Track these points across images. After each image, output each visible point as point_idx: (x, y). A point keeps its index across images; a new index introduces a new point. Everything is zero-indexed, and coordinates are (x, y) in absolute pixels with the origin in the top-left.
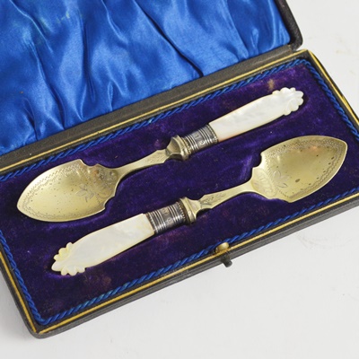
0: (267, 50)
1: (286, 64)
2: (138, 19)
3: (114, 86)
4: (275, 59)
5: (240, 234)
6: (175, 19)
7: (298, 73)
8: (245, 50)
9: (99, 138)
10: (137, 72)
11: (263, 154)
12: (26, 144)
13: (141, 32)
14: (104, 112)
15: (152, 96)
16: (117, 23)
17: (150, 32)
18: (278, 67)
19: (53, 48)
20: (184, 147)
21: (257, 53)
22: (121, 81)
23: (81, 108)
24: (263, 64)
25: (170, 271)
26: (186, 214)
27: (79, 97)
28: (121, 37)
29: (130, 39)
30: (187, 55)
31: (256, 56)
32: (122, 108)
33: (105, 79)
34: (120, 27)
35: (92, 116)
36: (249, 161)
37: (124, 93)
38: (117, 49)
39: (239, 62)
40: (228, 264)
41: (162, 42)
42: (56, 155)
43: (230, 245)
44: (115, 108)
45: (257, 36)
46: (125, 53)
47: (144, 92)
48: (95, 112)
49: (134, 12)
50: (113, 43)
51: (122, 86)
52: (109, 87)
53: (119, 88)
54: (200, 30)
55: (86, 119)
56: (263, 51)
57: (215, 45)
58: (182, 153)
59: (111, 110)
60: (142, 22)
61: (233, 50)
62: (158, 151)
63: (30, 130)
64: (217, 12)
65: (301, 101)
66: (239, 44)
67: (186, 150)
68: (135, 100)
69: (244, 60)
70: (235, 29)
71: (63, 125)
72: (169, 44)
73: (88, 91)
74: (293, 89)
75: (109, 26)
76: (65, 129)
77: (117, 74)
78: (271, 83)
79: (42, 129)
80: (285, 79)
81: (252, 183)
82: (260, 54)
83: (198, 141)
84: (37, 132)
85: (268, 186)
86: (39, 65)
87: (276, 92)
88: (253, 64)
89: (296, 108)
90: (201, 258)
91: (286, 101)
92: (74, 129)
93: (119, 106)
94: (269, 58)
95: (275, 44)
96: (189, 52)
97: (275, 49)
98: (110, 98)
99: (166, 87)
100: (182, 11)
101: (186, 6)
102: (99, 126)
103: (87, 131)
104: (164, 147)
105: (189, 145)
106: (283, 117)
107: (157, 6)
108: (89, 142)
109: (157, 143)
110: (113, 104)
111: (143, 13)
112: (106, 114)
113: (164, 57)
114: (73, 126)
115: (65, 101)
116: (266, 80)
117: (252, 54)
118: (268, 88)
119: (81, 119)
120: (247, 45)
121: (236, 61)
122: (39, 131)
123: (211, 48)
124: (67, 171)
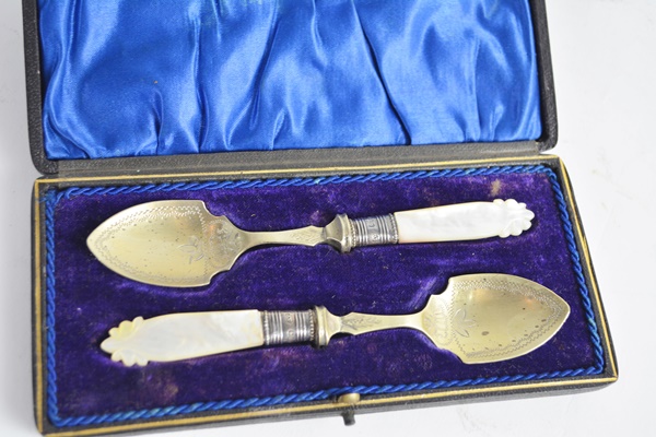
0: (507, 139)
1: (525, 166)
2: (352, 38)
3: (287, 117)
4: (512, 155)
5: (382, 385)
6: (401, 55)
7: (536, 184)
8: (478, 128)
9: (239, 181)
10: (325, 108)
11: (452, 281)
12: (139, 155)
13: (350, 57)
14: (260, 147)
15: (332, 147)
16: (322, 33)
17: (362, 61)
18: (513, 167)
19: (223, 36)
20: (348, 233)
21: (492, 138)
22: (298, 113)
23: (232, 131)
24: (495, 156)
25: (265, 406)
26: (316, 331)
27: (235, 115)
28: (320, 53)
29: (331, 61)
30: (400, 108)
31: (489, 142)
32: (287, 149)
33: (278, 103)
34: (323, 40)
35: (243, 146)
36: (430, 283)
37: (297, 130)
38: (309, 67)
39: (464, 142)
40: (348, 421)
41: (373, 80)
42: (172, 184)
43: (363, 397)
44: (278, 146)
45: (500, 116)
46: (318, 77)
47: (324, 138)
48: (249, 143)
49: (349, 26)
50: (308, 58)
51: (298, 120)
52: (280, 116)
53: (293, 122)
54: (429, 81)
55: (232, 148)
56: (501, 139)
57: (441, 108)
58: (343, 243)
59: (272, 147)
60: (356, 43)
61: (462, 124)
62: (312, 227)
63: (153, 137)
64: (459, 65)
65: (528, 225)
66: (472, 118)
67: (350, 239)
68: (309, 145)
69: (471, 141)
70: (474, 96)
71: (200, 146)
72: (380, 86)
73: (250, 111)
74: (523, 205)
75: (310, 33)
76: (200, 152)
77: (297, 103)
78: (496, 186)
79: (169, 142)
80: (517, 186)
81: (423, 316)
82: (495, 141)
83: (372, 231)
84: (160, 142)
85: (444, 327)
86: (195, 53)
87: (498, 202)
88: (482, 152)
89: (518, 232)
90: (316, 401)
91: (508, 218)
92: (211, 155)
93: (284, 146)
94: (505, 151)
95: (518, 134)
96: (403, 105)
97: (517, 141)
98: (275, 131)
99: (355, 143)
100: (413, 47)
101: (422, 43)
102: (247, 164)
103: (228, 165)
104: (322, 224)
105: (357, 233)
106: (497, 238)
107: (383, 29)
108: (224, 181)
109: (315, 215)
110: (276, 140)
111: (361, 33)
112: (263, 150)
113: (367, 99)
114: (213, 152)
115: (213, 114)
116: (491, 178)
117: (485, 137)
118: (489, 192)
119: (227, 145)
120: (482, 122)
121: (461, 139)
122: (163, 141)
123: (434, 111)
124: (180, 211)
